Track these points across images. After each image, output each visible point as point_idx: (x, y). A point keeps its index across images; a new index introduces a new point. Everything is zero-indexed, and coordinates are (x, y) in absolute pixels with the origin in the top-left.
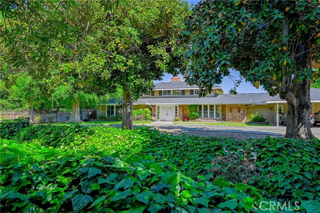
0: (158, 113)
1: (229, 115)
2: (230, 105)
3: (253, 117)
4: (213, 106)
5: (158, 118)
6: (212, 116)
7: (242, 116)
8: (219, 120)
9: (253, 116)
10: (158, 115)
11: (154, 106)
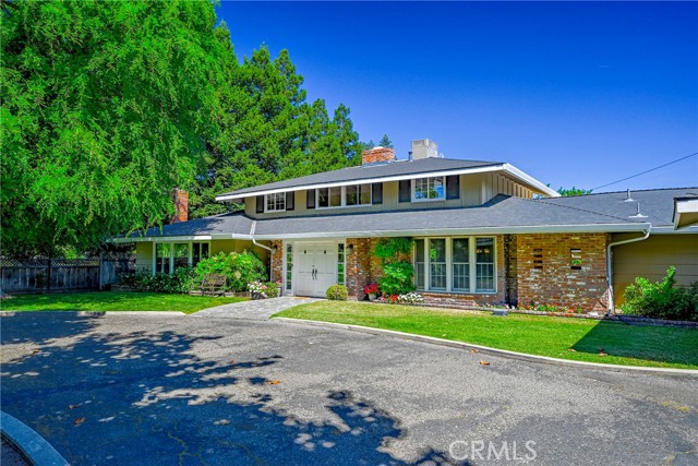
0: (290, 268)
1: (530, 280)
2: (536, 237)
3: (644, 291)
4: (465, 241)
5: (289, 287)
6: (461, 282)
7: (590, 285)
8: (492, 301)
9: (645, 287)
10: (289, 277)
11: (275, 245)
